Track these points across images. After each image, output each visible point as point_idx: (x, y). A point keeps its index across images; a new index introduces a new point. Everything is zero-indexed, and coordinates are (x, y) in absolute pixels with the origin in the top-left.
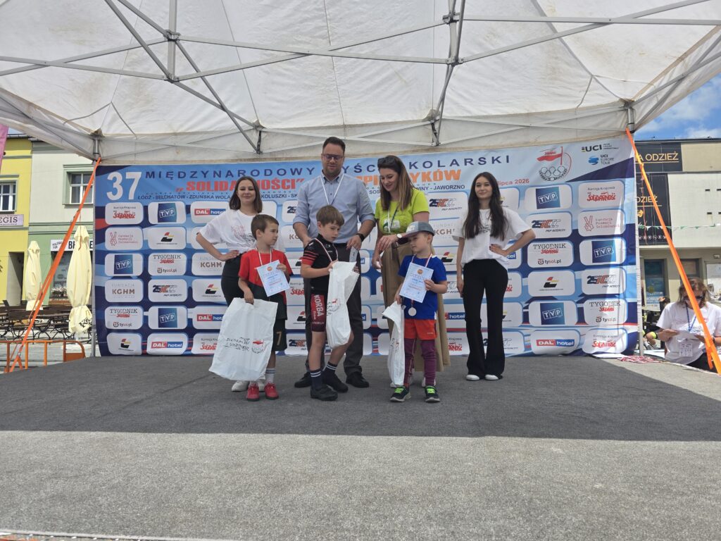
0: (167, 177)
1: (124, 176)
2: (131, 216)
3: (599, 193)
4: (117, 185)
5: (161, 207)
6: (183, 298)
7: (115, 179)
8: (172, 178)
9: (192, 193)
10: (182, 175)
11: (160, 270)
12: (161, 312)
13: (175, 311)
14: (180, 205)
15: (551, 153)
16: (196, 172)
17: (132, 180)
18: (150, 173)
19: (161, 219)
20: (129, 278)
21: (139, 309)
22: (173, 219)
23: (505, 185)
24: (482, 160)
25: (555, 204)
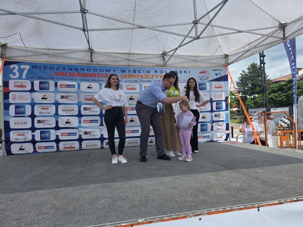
0: (44, 68)
1: (19, 67)
2: (25, 87)
3: (218, 86)
4: (15, 71)
5: (41, 83)
6: (54, 125)
7: (14, 68)
8: (46, 69)
9: (58, 77)
10: (52, 68)
11: (41, 113)
12: (41, 133)
13: (49, 132)
16: (59, 68)
17: (25, 69)
18: (34, 66)
19: (41, 89)
20: (24, 116)
21: (30, 132)
22: (48, 89)
24: (181, 72)
25: (205, 89)
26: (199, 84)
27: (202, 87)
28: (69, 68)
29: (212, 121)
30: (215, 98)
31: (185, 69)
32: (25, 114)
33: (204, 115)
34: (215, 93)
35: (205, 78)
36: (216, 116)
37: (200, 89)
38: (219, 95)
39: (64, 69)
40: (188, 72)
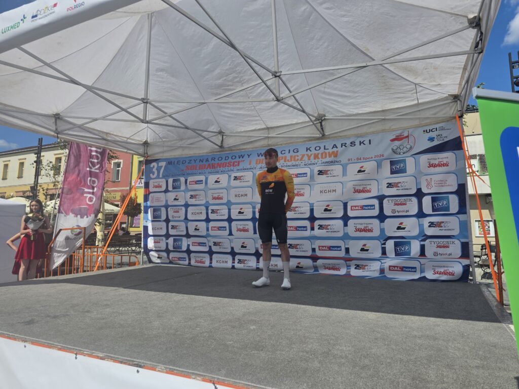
0: (177, 163)
1: (158, 164)
2: (161, 187)
3: (437, 162)
4: (155, 170)
5: (174, 181)
7: (154, 166)
9: (188, 171)
10: (184, 162)
11: (174, 217)
12: (175, 241)
13: (181, 240)
14: (183, 179)
15: (400, 136)
16: (191, 160)
17: (162, 166)
18: (170, 162)
19: (174, 188)
20: (160, 221)
21: (164, 239)
22: (179, 187)
23: (368, 160)
24: (353, 144)
25: (403, 171)
26: (391, 161)
27: (397, 168)
28: (200, 160)
29: (423, 236)
30: (430, 187)
31: (363, 137)
32: (161, 218)
33: (401, 224)
34: (428, 177)
35: (405, 149)
36: (432, 225)
37: (392, 173)
38: (440, 181)
39: (195, 161)
40: (367, 142)
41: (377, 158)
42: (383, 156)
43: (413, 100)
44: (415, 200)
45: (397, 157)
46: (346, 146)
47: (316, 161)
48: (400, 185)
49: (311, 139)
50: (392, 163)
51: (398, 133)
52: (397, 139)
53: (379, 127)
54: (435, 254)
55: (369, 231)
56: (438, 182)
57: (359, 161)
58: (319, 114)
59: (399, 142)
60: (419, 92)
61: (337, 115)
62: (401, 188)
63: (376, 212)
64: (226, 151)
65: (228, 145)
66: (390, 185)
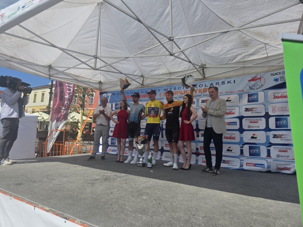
1: (107, 95)
3: (280, 95)
5: (116, 105)
8: (119, 95)
13: (115, 139)
15: (255, 78)
18: (113, 93)
23: (233, 93)
24: (223, 83)
25: (256, 100)
26: (248, 94)
27: (252, 99)
28: (131, 92)
29: (269, 144)
30: (274, 111)
31: (230, 79)
33: (254, 135)
34: (274, 105)
35: (258, 86)
36: (275, 136)
37: (249, 101)
38: (282, 107)
39: (128, 93)
40: (232, 82)
41: (239, 93)
42: (243, 91)
43: (264, 54)
44: (264, 120)
45: (252, 92)
46: (219, 85)
47: (200, 93)
48: (253, 110)
49: (196, 80)
50: (249, 96)
51: (253, 76)
52: (253, 80)
53: (241, 72)
54: (278, 156)
55: (232, 139)
56: (280, 108)
57: (227, 94)
58: (202, 64)
59: (254, 82)
60: (268, 49)
61: (214, 64)
62: (255, 112)
63: (237, 127)
64: (145, 87)
65: (146, 83)
66: (247, 110)
